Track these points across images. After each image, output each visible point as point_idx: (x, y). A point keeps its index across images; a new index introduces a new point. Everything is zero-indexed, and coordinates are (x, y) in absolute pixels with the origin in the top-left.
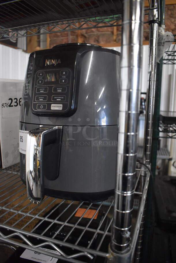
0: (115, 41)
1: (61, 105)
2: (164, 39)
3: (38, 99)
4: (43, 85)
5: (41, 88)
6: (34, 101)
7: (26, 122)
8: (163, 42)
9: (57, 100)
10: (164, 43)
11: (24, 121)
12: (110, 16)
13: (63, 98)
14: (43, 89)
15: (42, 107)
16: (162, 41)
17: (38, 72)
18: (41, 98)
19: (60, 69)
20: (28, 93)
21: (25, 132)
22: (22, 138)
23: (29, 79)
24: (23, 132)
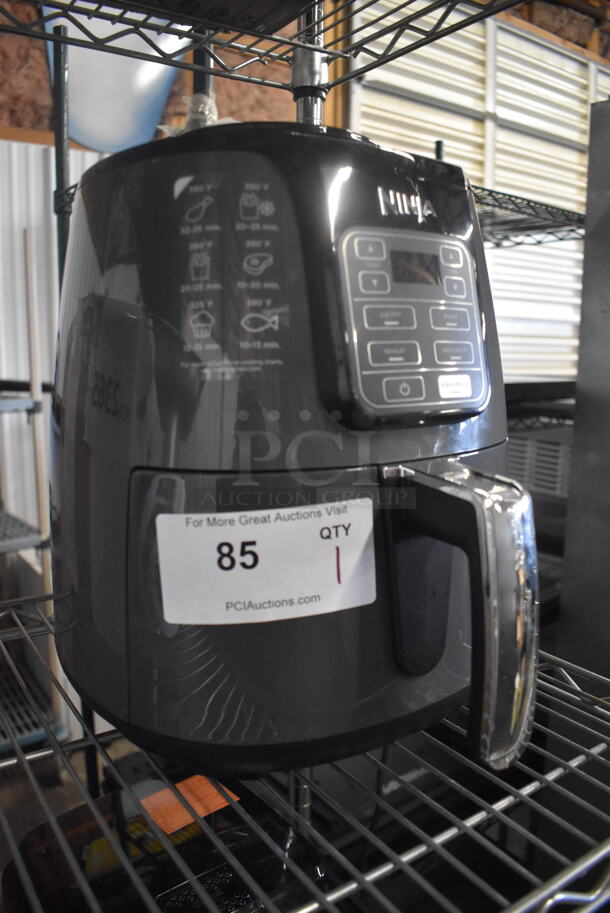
3: (380, 356)
6: (365, 365)
14: (395, 315)
15: (405, 390)
18: (396, 351)
19: (436, 240)
20: (276, 327)
21: (278, 517)
22: (248, 548)
23: (262, 259)
24: (265, 520)
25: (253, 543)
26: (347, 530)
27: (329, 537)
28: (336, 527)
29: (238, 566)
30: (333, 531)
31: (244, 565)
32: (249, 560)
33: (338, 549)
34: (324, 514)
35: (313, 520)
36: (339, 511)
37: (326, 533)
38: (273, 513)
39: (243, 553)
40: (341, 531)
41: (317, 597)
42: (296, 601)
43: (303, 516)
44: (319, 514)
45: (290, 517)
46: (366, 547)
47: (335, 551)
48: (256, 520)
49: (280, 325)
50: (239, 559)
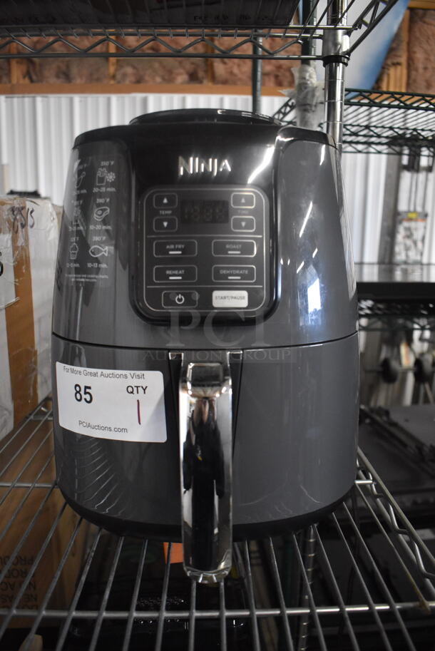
0: (114, 77)
1: (245, 294)
2: (318, 98)
3: (162, 275)
4: (177, 233)
5: (169, 244)
6: (150, 282)
7: (82, 340)
8: (314, 103)
9: (230, 278)
10: (316, 106)
11: (75, 336)
12: (227, 30)
13: (247, 272)
14: (180, 246)
15: (180, 300)
16: (313, 101)
17: (154, 193)
18: (176, 272)
19: (230, 189)
20: (106, 255)
21: (102, 375)
22: (88, 390)
23: (103, 210)
24: (95, 375)
25: (89, 388)
26: (144, 390)
27: (132, 392)
28: (137, 387)
29: (83, 400)
30: (135, 389)
31: (85, 399)
32: (88, 397)
33: (138, 401)
34: (129, 377)
35: (121, 380)
36: (139, 377)
37: (130, 389)
38: (99, 371)
39: (86, 393)
40: (141, 390)
41: (125, 430)
42: (113, 429)
43: (116, 376)
44: (126, 377)
45: (108, 376)
46: (159, 404)
47: (137, 403)
48: (91, 373)
49: (109, 253)
50: (84, 396)
